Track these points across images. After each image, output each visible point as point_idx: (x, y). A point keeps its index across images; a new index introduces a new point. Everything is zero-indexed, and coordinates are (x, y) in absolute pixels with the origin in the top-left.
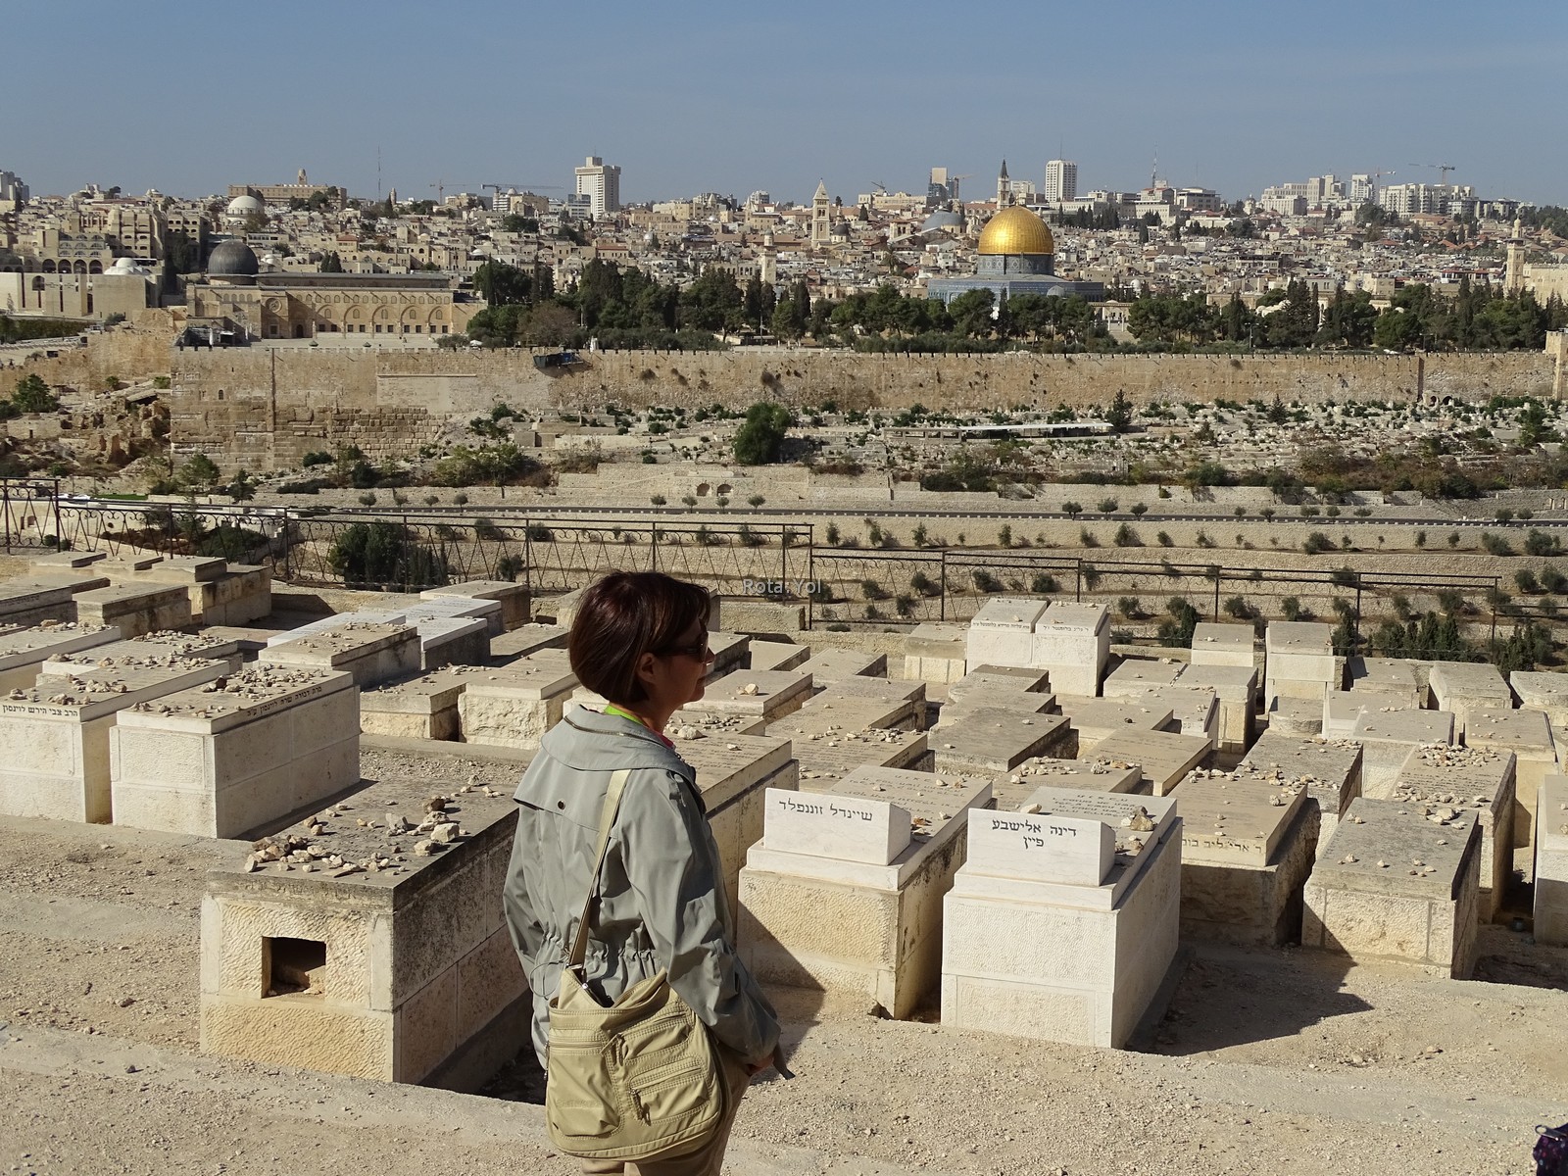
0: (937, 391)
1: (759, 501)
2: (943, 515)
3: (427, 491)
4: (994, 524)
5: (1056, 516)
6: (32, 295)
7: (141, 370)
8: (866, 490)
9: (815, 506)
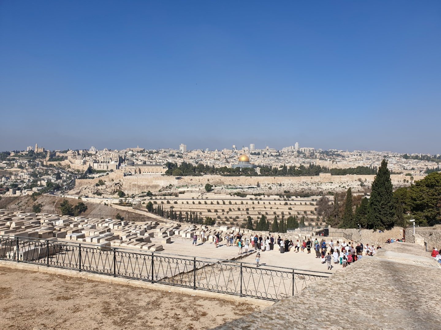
0: (232, 182)
1: (207, 198)
2: (233, 200)
3: (160, 197)
4: (240, 201)
5: (249, 200)
6: (99, 167)
7: (117, 178)
8: (223, 196)
9: (215, 198)
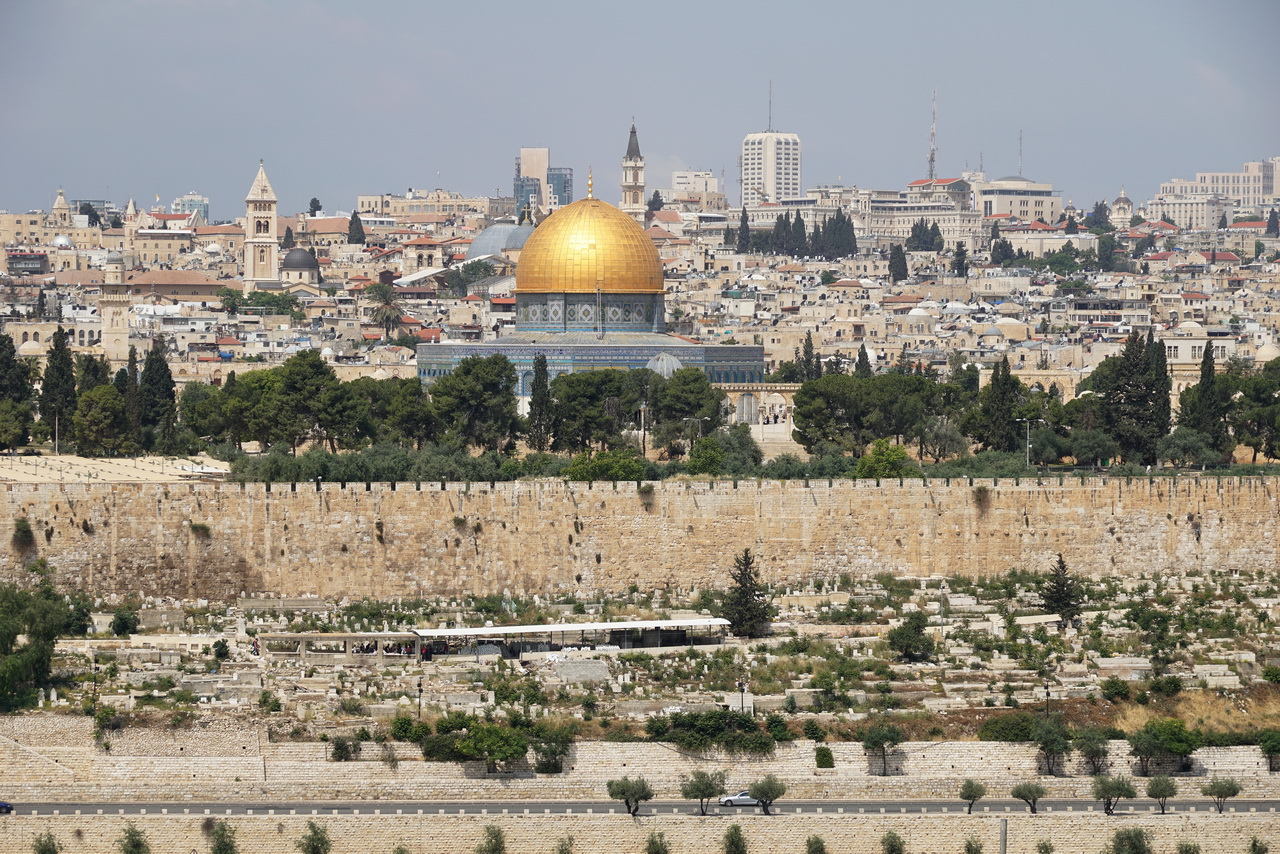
0: (379, 559)
2: (367, 809)
4: (470, 826)
5: (599, 808)
8: (215, 761)
9: (105, 794)
